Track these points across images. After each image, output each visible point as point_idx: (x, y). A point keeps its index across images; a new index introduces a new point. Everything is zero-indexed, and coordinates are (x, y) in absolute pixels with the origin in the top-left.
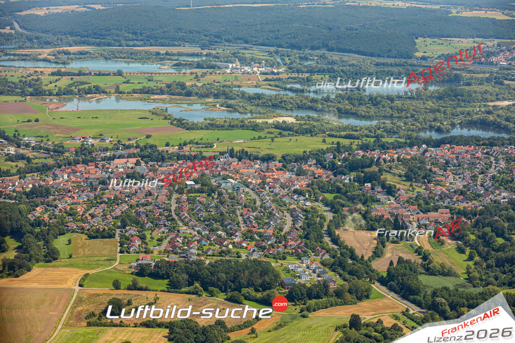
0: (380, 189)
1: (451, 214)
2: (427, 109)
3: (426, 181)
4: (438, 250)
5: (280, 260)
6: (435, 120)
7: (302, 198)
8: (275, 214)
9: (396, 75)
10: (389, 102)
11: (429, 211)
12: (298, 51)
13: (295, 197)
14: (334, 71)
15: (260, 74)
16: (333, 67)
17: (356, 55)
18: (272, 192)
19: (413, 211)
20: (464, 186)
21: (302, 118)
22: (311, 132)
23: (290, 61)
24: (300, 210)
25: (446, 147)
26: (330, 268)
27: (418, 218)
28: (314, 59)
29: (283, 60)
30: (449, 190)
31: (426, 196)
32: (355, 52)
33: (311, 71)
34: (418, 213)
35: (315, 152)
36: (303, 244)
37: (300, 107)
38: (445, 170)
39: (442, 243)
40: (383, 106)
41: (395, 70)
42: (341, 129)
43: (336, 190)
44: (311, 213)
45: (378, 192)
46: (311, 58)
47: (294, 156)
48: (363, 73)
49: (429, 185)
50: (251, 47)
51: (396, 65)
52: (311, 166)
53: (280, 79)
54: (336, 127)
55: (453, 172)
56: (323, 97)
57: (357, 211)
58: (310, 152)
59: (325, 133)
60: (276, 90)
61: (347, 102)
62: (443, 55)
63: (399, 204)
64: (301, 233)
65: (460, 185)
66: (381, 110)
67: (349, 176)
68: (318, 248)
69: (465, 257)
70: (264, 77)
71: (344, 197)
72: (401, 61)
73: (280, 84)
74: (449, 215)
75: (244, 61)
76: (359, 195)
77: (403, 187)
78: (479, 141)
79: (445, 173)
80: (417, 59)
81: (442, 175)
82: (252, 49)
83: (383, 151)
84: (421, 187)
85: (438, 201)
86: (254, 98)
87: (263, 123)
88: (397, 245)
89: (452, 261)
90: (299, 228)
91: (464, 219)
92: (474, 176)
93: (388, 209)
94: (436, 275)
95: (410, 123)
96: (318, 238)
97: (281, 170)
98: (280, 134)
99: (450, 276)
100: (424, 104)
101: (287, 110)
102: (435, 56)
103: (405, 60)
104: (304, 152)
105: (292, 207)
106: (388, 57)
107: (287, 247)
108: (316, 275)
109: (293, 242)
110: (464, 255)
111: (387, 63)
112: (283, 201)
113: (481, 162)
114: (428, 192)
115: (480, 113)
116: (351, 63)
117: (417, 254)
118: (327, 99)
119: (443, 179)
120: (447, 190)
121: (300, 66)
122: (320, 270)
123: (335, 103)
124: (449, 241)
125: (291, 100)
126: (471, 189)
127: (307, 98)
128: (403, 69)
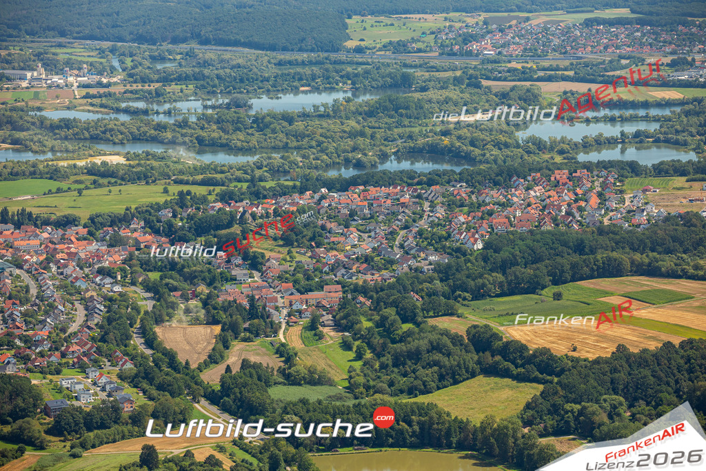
0: (239, 261)
1: (344, 293)
2: (345, 132)
3: (313, 244)
4: (311, 348)
5: (51, 374)
6: (354, 149)
7: (108, 280)
8: (57, 307)
9: (307, 80)
10: (285, 124)
11: (311, 290)
12: (149, 47)
13: (98, 279)
14: (204, 77)
15: (78, 87)
16: (201, 71)
17: (246, 50)
18: (62, 273)
19: (285, 292)
20: (374, 249)
21: (137, 156)
22: (146, 177)
23: (132, 64)
24: (100, 299)
25: (357, 190)
26: (131, 382)
27: (291, 302)
28: (175, 60)
29: (122, 62)
30: (348, 257)
31: (311, 267)
32: (245, 45)
33: (166, 79)
34: (292, 294)
35: (145, 209)
36: (94, 349)
37: (136, 139)
38: (347, 226)
39: (320, 337)
40: (274, 131)
41: (307, 71)
42: (196, 170)
43: (168, 267)
44: (118, 302)
45: (237, 266)
46: (171, 57)
47: (110, 216)
48: (252, 78)
49: (317, 250)
50: (69, 43)
51: (311, 63)
52: (135, 230)
53: (110, 95)
54: (190, 168)
55: (360, 228)
56: (176, 121)
57: (197, 297)
58: (136, 209)
59: (169, 179)
60: (101, 112)
61: (215, 127)
62: (391, 43)
63: (266, 281)
64: (96, 333)
65: (367, 247)
66: (270, 138)
67: (193, 243)
68: (117, 354)
69: (352, 355)
70: (84, 91)
71: (178, 276)
72: (319, 56)
73: (110, 102)
74: (340, 295)
75: (52, 66)
76: (202, 271)
77: (275, 257)
78: (412, 178)
79: (346, 230)
80: (348, 51)
81: (342, 234)
82: (72, 46)
83: (256, 202)
84: (304, 254)
85: (327, 274)
86: (59, 127)
87: (69, 167)
88: (250, 343)
89: (330, 363)
90: (93, 326)
91: (362, 299)
92: (391, 233)
93: (246, 291)
94: (300, 385)
95: (312, 157)
96: (121, 340)
97: (85, 239)
98: (95, 182)
99: (322, 385)
100: (342, 124)
101: (114, 143)
102: (378, 46)
103: (326, 55)
104: (127, 209)
105: (88, 295)
106: (301, 50)
107: (67, 355)
108: (105, 394)
109: (79, 348)
110: (350, 352)
111: (296, 60)
112: (75, 287)
113: (407, 211)
114: (314, 261)
115: (430, 134)
116: (235, 63)
117: (278, 356)
118: (184, 124)
119: (342, 239)
120: (346, 256)
121: (147, 71)
122: (112, 386)
123: (194, 129)
124: (332, 334)
125: (122, 128)
126: (383, 252)
127: (148, 124)
128: (320, 69)
